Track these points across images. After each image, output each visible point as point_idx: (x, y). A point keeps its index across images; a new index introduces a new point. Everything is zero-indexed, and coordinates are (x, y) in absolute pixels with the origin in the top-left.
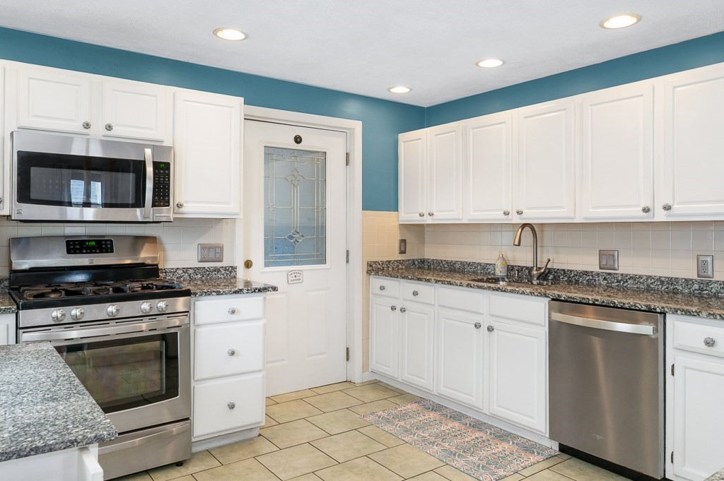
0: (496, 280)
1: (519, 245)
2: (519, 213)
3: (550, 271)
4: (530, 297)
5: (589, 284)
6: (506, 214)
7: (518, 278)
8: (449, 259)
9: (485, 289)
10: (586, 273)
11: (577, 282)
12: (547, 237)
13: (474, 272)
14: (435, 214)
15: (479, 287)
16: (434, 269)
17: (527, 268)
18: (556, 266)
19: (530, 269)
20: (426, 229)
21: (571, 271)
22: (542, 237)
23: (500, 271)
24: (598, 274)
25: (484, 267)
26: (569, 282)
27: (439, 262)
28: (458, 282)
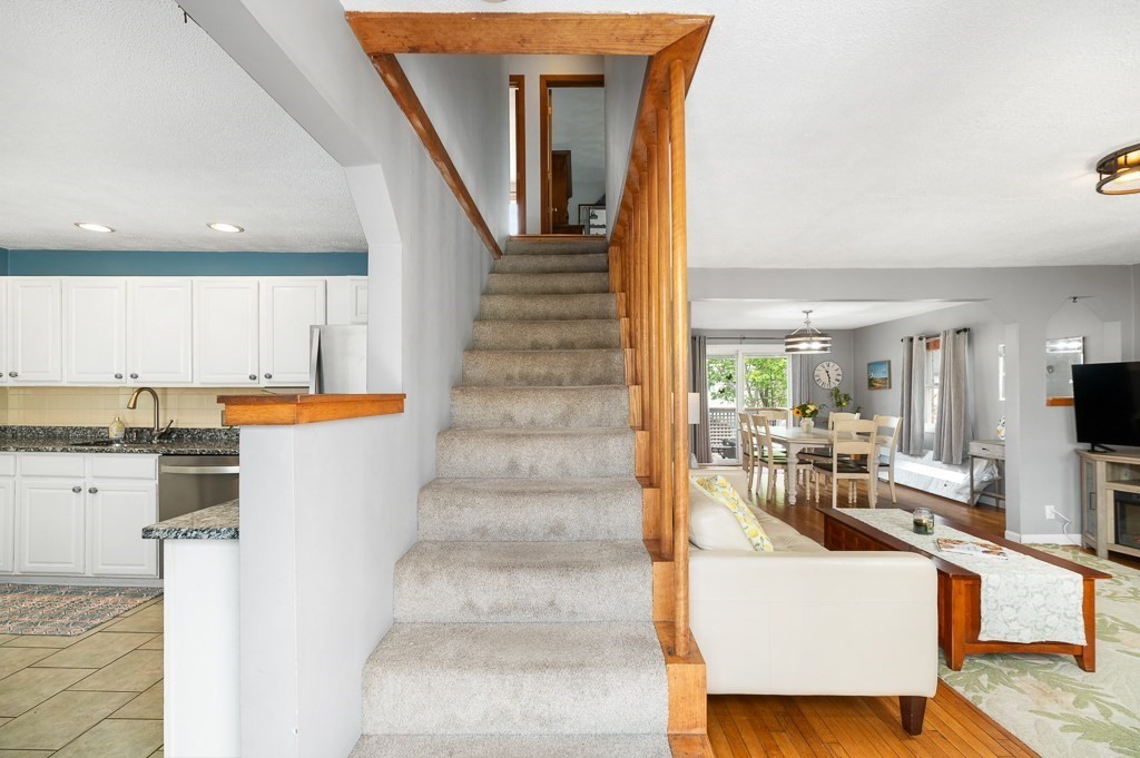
0: (110, 443)
1: (134, 407)
2: (134, 376)
3: (173, 430)
4: (139, 455)
5: (212, 439)
6: (119, 377)
7: (136, 439)
8: (47, 425)
9: (87, 451)
10: (209, 430)
11: (200, 438)
12: (171, 400)
13: (81, 437)
14: (19, 373)
15: (77, 451)
16: (22, 437)
17: (148, 429)
18: (180, 426)
19: (151, 430)
20: (10, 392)
21: (194, 429)
22: (165, 401)
23: (114, 433)
24: (220, 430)
25: (95, 431)
26: (193, 439)
27: (30, 429)
28: (51, 448)
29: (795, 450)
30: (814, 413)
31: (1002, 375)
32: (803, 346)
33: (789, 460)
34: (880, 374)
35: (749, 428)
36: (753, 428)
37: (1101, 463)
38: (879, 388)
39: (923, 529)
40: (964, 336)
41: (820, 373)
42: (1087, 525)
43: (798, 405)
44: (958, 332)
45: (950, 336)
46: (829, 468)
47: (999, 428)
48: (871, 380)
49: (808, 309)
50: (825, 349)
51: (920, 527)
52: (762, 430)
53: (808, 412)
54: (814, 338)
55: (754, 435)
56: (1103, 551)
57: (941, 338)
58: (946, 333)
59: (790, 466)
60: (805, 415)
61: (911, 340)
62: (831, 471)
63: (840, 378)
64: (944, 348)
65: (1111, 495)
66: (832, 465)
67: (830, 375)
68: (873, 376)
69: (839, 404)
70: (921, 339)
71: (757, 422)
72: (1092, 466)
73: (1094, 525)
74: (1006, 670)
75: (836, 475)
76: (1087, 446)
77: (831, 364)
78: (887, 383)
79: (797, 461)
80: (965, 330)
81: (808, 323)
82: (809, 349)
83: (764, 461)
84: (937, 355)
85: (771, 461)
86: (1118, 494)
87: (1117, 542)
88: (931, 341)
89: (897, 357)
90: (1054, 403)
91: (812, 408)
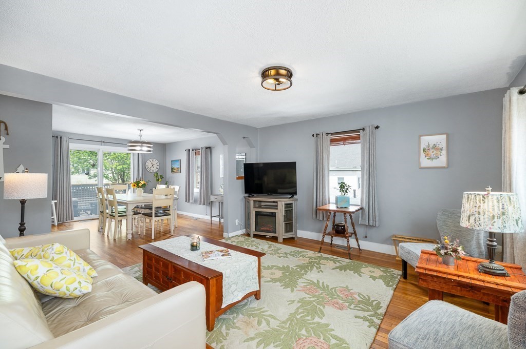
29: (131, 207)
30: (144, 186)
31: (222, 167)
32: (138, 148)
33: (127, 214)
34: (176, 166)
35: (103, 196)
36: (105, 196)
37: (252, 200)
38: (176, 172)
39: (195, 248)
40: (208, 149)
41: (149, 164)
42: (247, 226)
43: (135, 181)
44: (207, 148)
45: (204, 149)
46: (150, 215)
47: (220, 189)
48: (172, 169)
49: (141, 128)
50: (149, 151)
51: (194, 247)
52: (110, 197)
53: (140, 185)
54: (143, 145)
55: (106, 200)
56: (252, 235)
57: (200, 150)
58: (202, 148)
59: (128, 217)
60: (138, 187)
61: (189, 150)
62: (152, 217)
63: (158, 167)
64: (202, 155)
65: (254, 212)
66: (152, 213)
67: (153, 165)
68: (173, 166)
69: (158, 180)
70: (193, 150)
71: (109, 192)
72: (249, 202)
73: (249, 225)
74: (231, 317)
75: (154, 219)
76: (247, 195)
77: (154, 160)
78: (179, 170)
79: (132, 213)
80: (209, 147)
81: (141, 136)
82: (141, 150)
83: (112, 216)
84: (199, 157)
85: (116, 215)
86: (256, 212)
87: (256, 231)
88: (196, 151)
89: (183, 157)
90: (239, 178)
91: (143, 182)
